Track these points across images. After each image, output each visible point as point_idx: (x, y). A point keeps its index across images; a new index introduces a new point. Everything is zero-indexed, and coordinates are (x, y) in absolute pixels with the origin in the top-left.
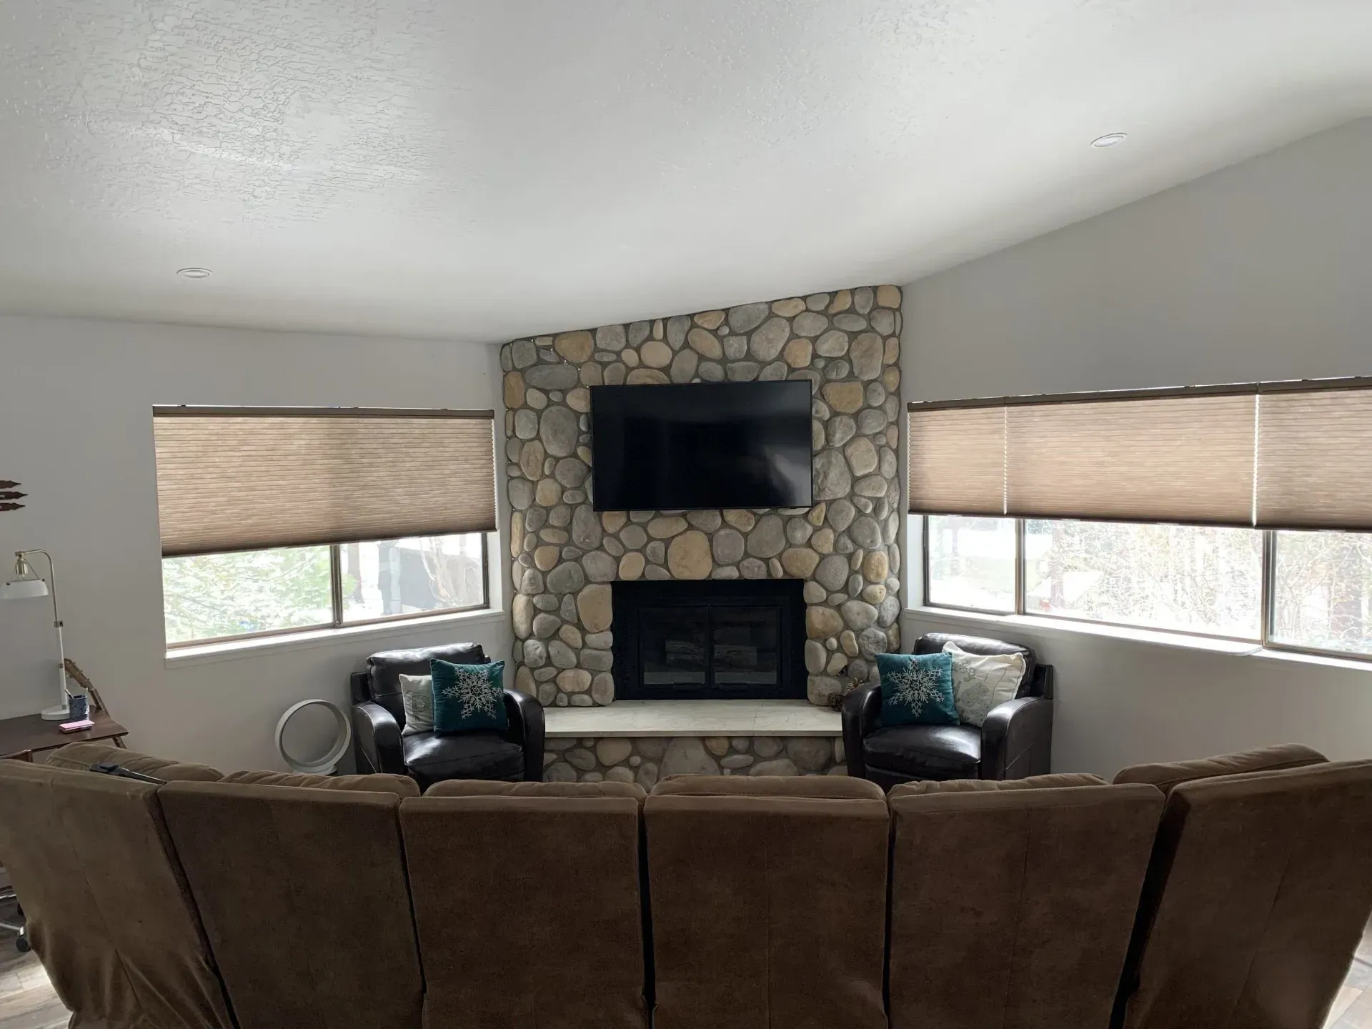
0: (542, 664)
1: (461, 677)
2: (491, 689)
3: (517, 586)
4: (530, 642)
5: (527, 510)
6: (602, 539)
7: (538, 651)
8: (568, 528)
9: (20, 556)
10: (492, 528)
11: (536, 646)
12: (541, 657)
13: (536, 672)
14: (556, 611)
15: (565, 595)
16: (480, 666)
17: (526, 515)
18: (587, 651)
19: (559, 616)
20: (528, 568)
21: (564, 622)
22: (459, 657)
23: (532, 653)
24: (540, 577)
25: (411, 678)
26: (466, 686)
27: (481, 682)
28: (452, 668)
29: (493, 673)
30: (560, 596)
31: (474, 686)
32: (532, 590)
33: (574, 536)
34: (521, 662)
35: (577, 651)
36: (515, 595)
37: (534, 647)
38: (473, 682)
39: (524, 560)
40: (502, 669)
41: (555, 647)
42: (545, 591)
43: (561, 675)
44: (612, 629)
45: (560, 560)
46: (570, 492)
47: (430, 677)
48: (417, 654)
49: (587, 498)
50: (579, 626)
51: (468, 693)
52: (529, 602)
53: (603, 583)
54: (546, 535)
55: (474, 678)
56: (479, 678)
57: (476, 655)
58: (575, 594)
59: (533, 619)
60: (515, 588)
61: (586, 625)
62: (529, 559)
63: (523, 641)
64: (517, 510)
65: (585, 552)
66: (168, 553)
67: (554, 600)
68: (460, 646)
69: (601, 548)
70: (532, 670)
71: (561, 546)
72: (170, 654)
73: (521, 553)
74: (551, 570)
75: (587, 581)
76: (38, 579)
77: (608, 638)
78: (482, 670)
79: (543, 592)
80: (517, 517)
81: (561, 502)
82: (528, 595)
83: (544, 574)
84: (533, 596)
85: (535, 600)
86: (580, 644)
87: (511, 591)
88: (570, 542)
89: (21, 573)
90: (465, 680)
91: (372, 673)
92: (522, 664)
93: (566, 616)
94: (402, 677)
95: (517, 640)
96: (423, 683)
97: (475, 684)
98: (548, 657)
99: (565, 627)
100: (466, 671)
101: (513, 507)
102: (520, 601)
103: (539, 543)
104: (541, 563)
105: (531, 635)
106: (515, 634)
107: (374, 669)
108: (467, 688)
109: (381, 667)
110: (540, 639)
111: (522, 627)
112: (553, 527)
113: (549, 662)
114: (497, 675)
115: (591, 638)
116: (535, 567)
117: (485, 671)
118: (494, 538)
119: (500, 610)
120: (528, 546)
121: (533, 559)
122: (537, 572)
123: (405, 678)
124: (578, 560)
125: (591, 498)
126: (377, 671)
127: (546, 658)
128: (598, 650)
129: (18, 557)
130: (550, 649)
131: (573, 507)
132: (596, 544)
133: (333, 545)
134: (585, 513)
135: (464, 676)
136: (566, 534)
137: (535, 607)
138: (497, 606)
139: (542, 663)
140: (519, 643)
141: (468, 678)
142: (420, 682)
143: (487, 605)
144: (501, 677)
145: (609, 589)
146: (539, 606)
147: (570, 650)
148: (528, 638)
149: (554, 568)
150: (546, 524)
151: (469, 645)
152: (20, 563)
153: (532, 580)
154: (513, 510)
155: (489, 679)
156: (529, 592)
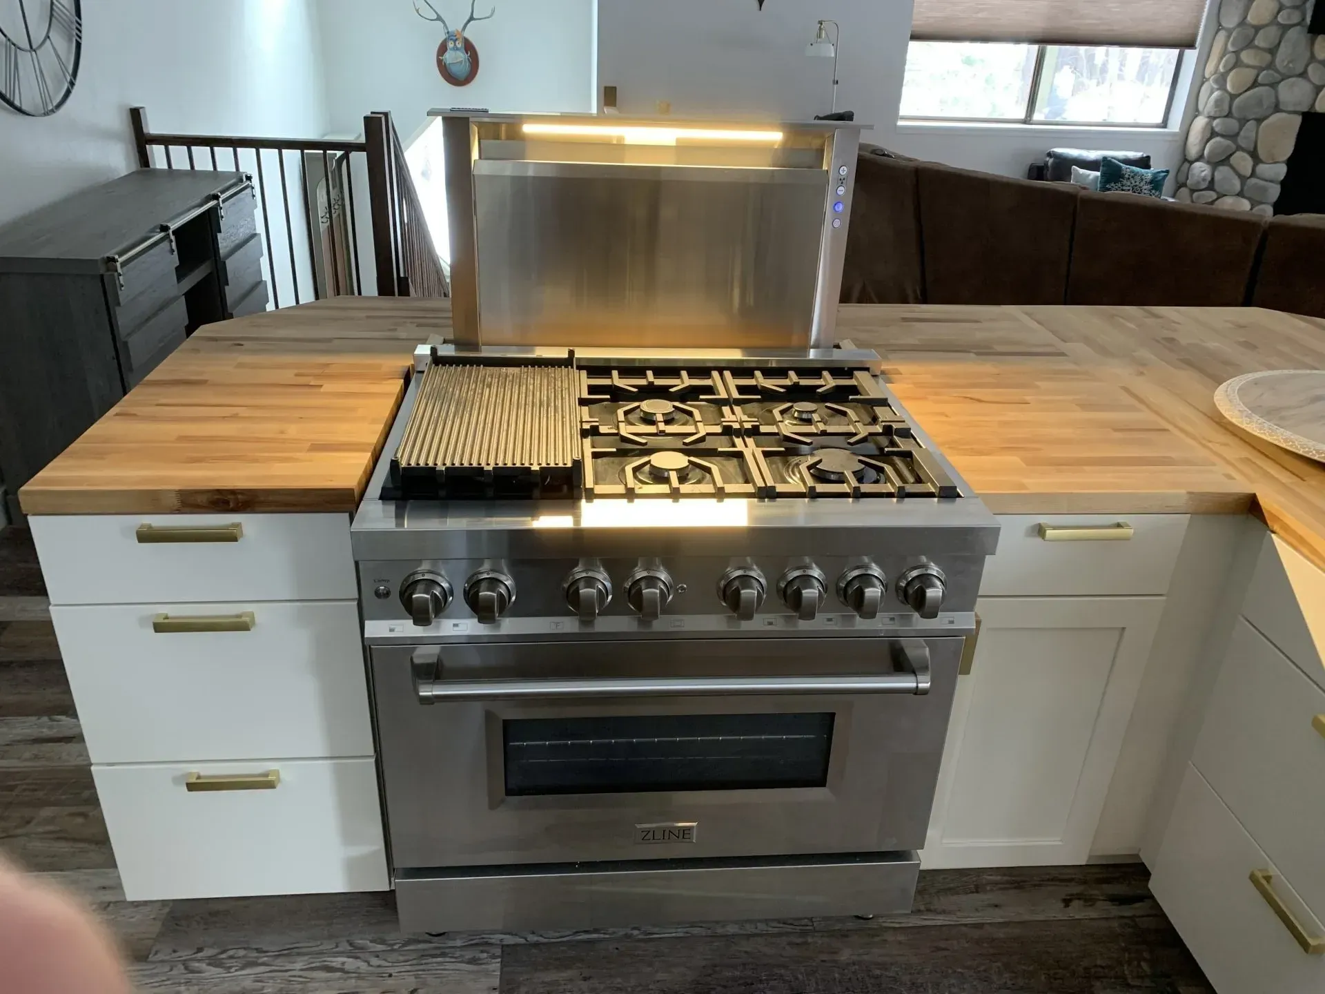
0: (1204, 187)
1: (1127, 176)
2: (1150, 190)
3: (1201, 107)
4: (1197, 164)
5: (1234, 29)
6: (1307, 66)
7: (1203, 174)
8: (1273, 51)
9: (821, 24)
10: (1191, 45)
11: (1203, 169)
12: (1204, 180)
13: (1196, 194)
14: (1233, 137)
15: (1248, 121)
16: (1146, 170)
17: (1231, 34)
18: (1253, 181)
19: (1235, 142)
20: (1218, 89)
21: (1239, 148)
22: (1128, 162)
23: (1197, 175)
24: (1227, 99)
25: (1082, 171)
26: (1129, 184)
27: (1142, 184)
28: (1120, 167)
29: (1156, 178)
30: (1243, 122)
31: (1136, 186)
32: (1216, 112)
33: (1278, 60)
34: (1183, 184)
35: (1243, 179)
36: (1196, 116)
37: (1201, 170)
38: (1135, 182)
39: (1216, 81)
40: (1165, 176)
41: (1223, 172)
42: (1229, 115)
43: (1220, 200)
44: (1290, 162)
45: (1255, 84)
46: (1288, 10)
47: (1098, 174)
48: (1093, 155)
49: (1304, 19)
50: (1254, 154)
51: (1129, 190)
52: (1209, 124)
53: (1295, 112)
54: (1246, 57)
55: (1138, 179)
56: (1142, 180)
57: (1144, 162)
58: (1259, 121)
59: (1208, 141)
60: (1197, 110)
61: (1262, 153)
62: (1221, 80)
63: (1191, 163)
64: (1223, 28)
65: (1284, 77)
66: (915, 37)
67: (1233, 124)
68: (1132, 155)
69: (1303, 75)
70: (1193, 191)
71: (1261, 69)
72: (900, 123)
73: (1215, 73)
74: (1241, 94)
75: (1277, 108)
76: (830, 43)
77: (1281, 171)
78: (1147, 173)
79: (1226, 116)
80: (1222, 35)
81: (1274, 21)
82: (1209, 117)
83: (1233, 97)
84: (1215, 118)
85: (1215, 123)
86: (1249, 173)
87: (1193, 111)
88: (1271, 66)
89: (820, 37)
90: (1129, 179)
91: (1049, 164)
92: (1184, 185)
93: (1241, 141)
94: (1074, 169)
95: (1186, 161)
96: (1091, 177)
97: (1137, 183)
98: (1212, 180)
99: (1239, 154)
100: (1132, 172)
101: (1220, 25)
102: (1200, 122)
103: (1238, 64)
104: (1233, 87)
105: (1200, 158)
106: (1185, 156)
107: (1051, 161)
108: (1129, 186)
109: (1057, 161)
110: (1208, 162)
111: (1193, 150)
112: (1257, 48)
113: (1211, 186)
114: (1160, 180)
115: (1261, 168)
116: (1225, 90)
117: (1149, 175)
118: (1191, 56)
119: (1177, 130)
120: (1224, 66)
121: (1225, 81)
122: (1226, 95)
123: (1077, 170)
124: (1274, 85)
125: (1308, 20)
126: (1054, 163)
127: (1210, 182)
128: (1266, 181)
129: (819, 25)
130: (1216, 174)
131: (1285, 28)
132: (1300, 70)
133: (1041, 46)
134: (1296, 36)
135: (1129, 175)
136: (1268, 57)
137: (1212, 129)
138: (1175, 125)
139: (1204, 185)
140: (1186, 165)
141: (1132, 177)
142: (1089, 175)
143: (1164, 124)
144: (1162, 185)
145: (1298, 120)
146: (1217, 129)
147: (1236, 177)
148: (1197, 160)
149: (1246, 91)
150: (1249, 44)
151: (1139, 155)
152: (820, 28)
153: (1218, 103)
154: (1220, 26)
155: (1151, 182)
156: (1212, 114)
